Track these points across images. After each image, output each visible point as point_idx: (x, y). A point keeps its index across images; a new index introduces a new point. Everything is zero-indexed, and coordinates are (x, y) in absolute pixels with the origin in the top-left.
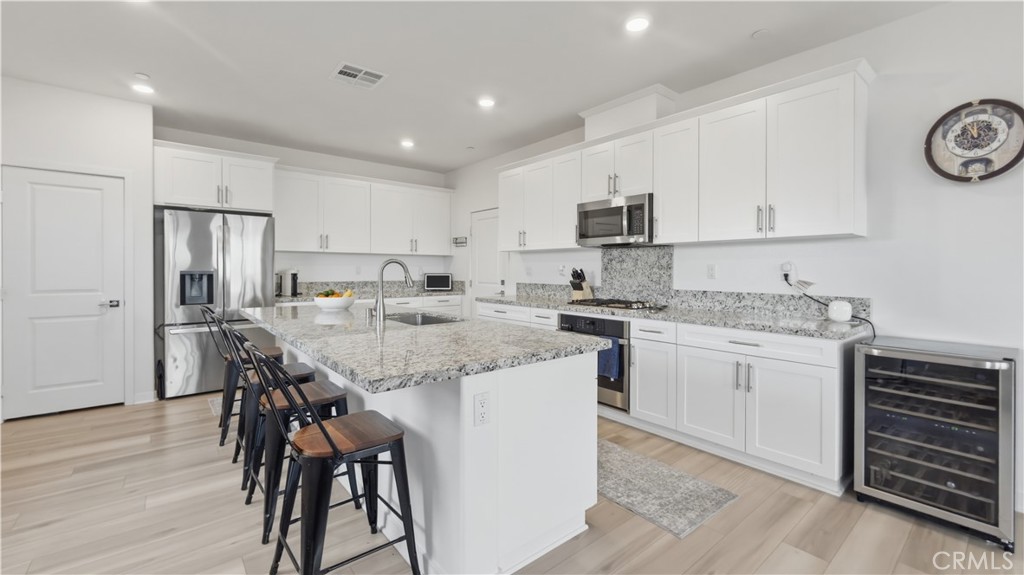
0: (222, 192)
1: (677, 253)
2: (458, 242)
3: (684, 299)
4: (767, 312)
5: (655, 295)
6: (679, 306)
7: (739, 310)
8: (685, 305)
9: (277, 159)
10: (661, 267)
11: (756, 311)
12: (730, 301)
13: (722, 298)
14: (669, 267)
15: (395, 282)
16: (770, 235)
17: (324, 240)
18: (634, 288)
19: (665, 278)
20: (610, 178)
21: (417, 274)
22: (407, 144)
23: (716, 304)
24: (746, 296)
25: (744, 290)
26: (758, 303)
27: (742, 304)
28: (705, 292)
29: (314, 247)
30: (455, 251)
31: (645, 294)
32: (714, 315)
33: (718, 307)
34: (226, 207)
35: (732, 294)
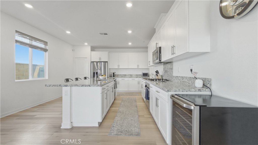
0: (100, 58)
1: (174, 64)
13: (180, 78)
14: (172, 69)
19: (171, 72)
20: (156, 44)
22: (130, 44)
24: (184, 78)
28: (177, 76)
29: (117, 67)
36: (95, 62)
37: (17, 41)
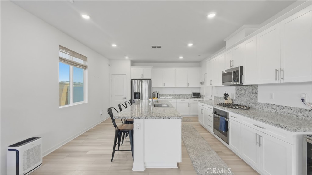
0: (142, 75)
1: (259, 88)
2: (202, 83)
3: (261, 106)
4: (294, 116)
5: (251, 104)
6: (260, 109)
7: (282, 113)
8: (261, 109)
9: (152, 67)
10: (253, 93)
11: (289, 115)
12: (278, 109)
13: (275, 107)
14: (256, 93)
15: (184, 95)
16: (282, 81)
17: (164, 84)
18: (245, 101)
19: (255, 97)
20: (231, 61)
21: (190, 93)
22: (181, 58)
23: (273, 109)
24: (285, 108)
25: (284, 105)
26: (290, 111)
27: (283, 111)
28: (269, 104)
29: (161, 86)
30: (201, 86)
31: (248, 103)
32: (272, 114)
33: (274, 111)
34: (143, 78)
35: (279, 106)
36: (136, 79)
37: (61, 58)
